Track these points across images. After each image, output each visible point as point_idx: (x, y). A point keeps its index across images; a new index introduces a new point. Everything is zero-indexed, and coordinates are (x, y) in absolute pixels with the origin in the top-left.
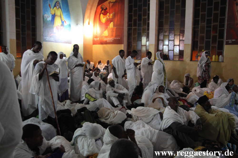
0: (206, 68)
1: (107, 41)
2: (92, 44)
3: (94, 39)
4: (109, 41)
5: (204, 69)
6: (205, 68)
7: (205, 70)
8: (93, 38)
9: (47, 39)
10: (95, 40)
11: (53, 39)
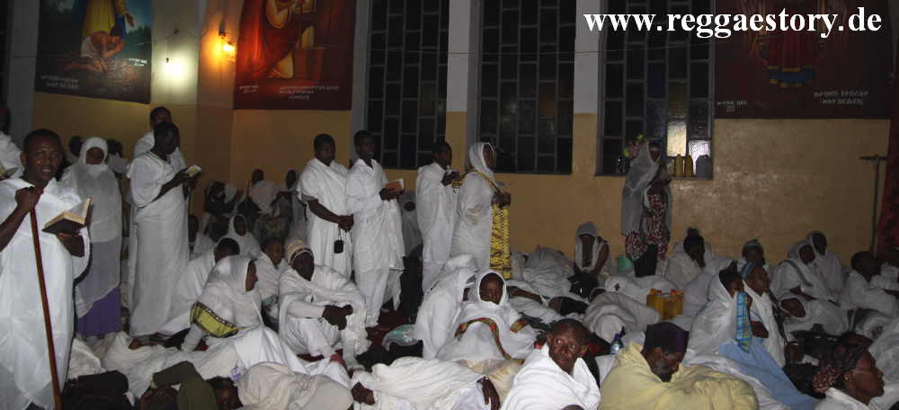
0: (655, 201)
1: (290, 97)
2: (231, 106)
3: (241, 88)
4: (296, 97)
5: (647, 203)
6: (650, 203)
7: (650, 211)
8: (237, 85)
9: (50, 81)
10: (243, 89)
11: (77, 81)
